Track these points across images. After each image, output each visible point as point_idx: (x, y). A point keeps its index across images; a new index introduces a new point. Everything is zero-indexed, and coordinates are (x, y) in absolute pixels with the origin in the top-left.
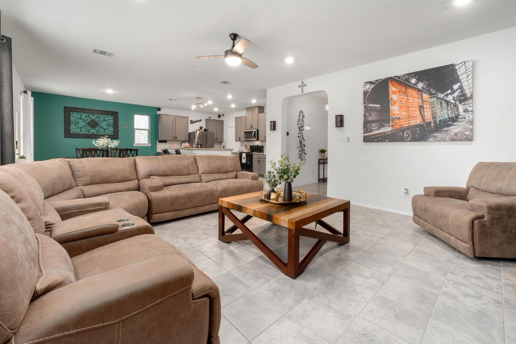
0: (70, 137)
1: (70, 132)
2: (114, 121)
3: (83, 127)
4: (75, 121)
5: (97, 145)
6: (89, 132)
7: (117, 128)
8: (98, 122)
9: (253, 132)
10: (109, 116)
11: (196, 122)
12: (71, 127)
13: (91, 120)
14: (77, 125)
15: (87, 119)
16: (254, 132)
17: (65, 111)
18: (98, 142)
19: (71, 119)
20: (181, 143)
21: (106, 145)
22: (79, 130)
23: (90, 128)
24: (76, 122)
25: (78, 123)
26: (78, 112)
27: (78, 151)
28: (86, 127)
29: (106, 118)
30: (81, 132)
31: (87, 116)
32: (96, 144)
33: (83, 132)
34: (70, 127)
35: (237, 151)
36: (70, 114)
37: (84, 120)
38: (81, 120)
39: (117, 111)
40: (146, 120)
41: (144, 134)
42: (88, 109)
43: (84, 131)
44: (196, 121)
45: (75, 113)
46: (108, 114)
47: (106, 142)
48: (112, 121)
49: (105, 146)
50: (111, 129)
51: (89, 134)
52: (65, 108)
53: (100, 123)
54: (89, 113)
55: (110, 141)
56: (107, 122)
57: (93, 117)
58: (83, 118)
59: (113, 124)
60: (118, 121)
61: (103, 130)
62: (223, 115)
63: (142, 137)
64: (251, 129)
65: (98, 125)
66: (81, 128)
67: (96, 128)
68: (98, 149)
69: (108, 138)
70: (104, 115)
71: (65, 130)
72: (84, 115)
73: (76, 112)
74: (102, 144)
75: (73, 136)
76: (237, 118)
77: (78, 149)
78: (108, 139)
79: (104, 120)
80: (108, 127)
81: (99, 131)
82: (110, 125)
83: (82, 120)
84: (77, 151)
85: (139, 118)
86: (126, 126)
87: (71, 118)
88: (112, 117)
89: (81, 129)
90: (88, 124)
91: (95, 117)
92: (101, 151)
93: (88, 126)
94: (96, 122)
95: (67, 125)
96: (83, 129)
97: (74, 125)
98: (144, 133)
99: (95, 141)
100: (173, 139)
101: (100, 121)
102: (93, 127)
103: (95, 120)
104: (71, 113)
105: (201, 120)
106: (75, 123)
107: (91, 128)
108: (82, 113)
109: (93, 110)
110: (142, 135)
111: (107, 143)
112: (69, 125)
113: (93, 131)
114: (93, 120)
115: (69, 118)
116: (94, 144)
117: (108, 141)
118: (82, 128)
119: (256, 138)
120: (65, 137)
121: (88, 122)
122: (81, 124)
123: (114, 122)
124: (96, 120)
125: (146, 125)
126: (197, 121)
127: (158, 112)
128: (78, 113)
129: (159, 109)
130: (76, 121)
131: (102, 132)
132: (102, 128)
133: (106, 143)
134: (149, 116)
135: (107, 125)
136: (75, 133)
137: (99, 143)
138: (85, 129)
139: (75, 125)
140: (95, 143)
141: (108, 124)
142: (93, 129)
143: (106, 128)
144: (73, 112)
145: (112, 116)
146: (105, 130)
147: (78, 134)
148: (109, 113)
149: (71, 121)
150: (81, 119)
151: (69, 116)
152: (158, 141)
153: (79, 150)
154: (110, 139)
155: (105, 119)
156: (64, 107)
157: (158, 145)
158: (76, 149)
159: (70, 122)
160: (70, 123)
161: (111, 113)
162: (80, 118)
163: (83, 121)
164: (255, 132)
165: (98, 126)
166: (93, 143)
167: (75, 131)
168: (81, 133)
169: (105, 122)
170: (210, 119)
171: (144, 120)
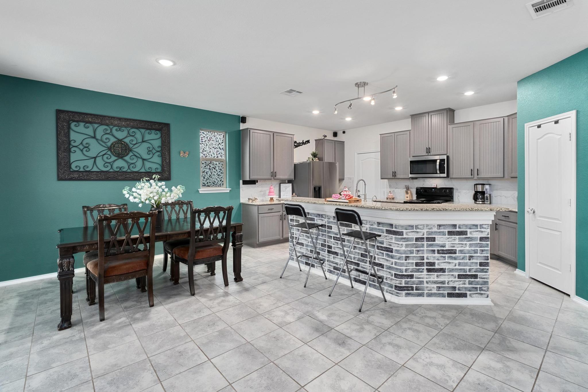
0: (71, 179)
1: (70, 168)
2: (163, 142)
3: (99, 155)
4: (81, 143)
5: (135, 198)
6: (112, 167)
7: (168, 157)
8: (131, 146)
9: (436, 161)
10: (153, 131)
11: (302, 145)
12: (73, 157)
13: (116, 140)
14: (86, 151)
15: (106, 139)
16: (438, 161)
17: (58, 119)
18: (138, 191)
19: (72, 138)
20: (280, 183)
21: (156, 198)
22: (89, 163)
23: (114, 158)
24: (83, 145)
25: (87, 147)
26: (87, 122)
27: (88, 212)
28: (106, 156)
29: (147, 137)
30: (95, 166)
31: (109, 132)
32: (132, 195)
33: (100, 169)
34: (69, 155)
35: (386, 197)
36: (69, 128)
37: (101, 140)
38: (94, 140)
39: (169, 123)
40: (219, 140)
41: (217, 168)
42: (109, 117)
43: (100, 165)
44: (301, 143)
45: (82, 124)
46: (150, 127)
47: (155, 191)
48: (157, 143)
49: (153, 201)
50: (157, 159)
51: (111, 170)
52: (59, 112)
53: (134, 147)
54: (112, 124)
55: (164, 187)
56: (150, 145)
57: (120, 135)
58: (98, 136)
59: (159, 149)
60: (169, 143)
61: (140, 162)
62: (344, 132)
63: (213, 174)
64: (427, 154)
65: (130, 150)
66: (95, 158)
67: (127, 158)
68: (141, 215)
69: (160, 180)
70: (143, 131)
71: (59, 164)
72: (101, 130)
73: (83, 122)
74: (146, 197)
75: (76, 176)
76: (384, 138)
77: (88, 208)
78: (160, 184)
79: (143, 141)
80: (151, 156)
81: (132, 164)
82: (154, 151)
83: (97, 140)
84: (85, 213)
85: (207, 138)
86: (185, 153)
87: (73, 136)
88: (159, 135)
89: (95, 161)
90: (110, 149)
91: (125, 133)
92: (150, 218)
93: (109, 153)
94: (127, 144)
95: (64, 152)
96: (99, 161)
97: (80, 152)
98: (217, 166)
99: (130, 190)
100: (269, 177)
101: (134, 142)
102: (120, 156)
103: (124, 140)
104: (73, 125)
105: (308, 142)
106: (81, 147)
107: (116, 158)
108: (96, 126)
109: (120, 119)
110: (214, 170)
111: (157, 193)
112: (69, 151)
113: (120, 164)
114: (120, 141)
115: (68, 135)
116: (127, 196)
117: (160, 187)
118: (97, 159)
119: (445, 173)
120: (60, 179)
121: (109, 144)
122: (96, 148)
123: (162, 144)
124: (127, 140)
125: (219, 150)
126: (303, 143)
127: (241, 124)
128: (87, 125)
129: (243, 120)
130: (84, 142)
131: (138, 167)
132: (138, 157)
133: (155, 194)
134: (226, 132)
135: (149, 151)
136: (82, 170)
137: (140, 193)
138: (104, 161)
139: (82, 151)
140: (128, 193)
141: (151, 149)
142: (120, 160)
143: (145, 156)
144: (77, 121)
145: (158, 132)
146: (146, 162)
147: (89, 171)
148: (152, 126)
149: (72, 143)
150: (94, 137)
151: (66, 131)
152: (241, 182)
153: (91, 210)
154: (163, 183)
155: (145, 139)
156: (57, 110)
157: (243, 190)
158: (84, 207)
159: (70, 144)
160: (71, 147)
161: (157, 126)
162: (93, 135)
163: (99, 143)
164: (442, 161)
165: (131, 154)
166: (124, 195)
167: (82, 164)
168: (95, 169)
169: (145, 145)
170: (325, 138)
171: (217, 140)
